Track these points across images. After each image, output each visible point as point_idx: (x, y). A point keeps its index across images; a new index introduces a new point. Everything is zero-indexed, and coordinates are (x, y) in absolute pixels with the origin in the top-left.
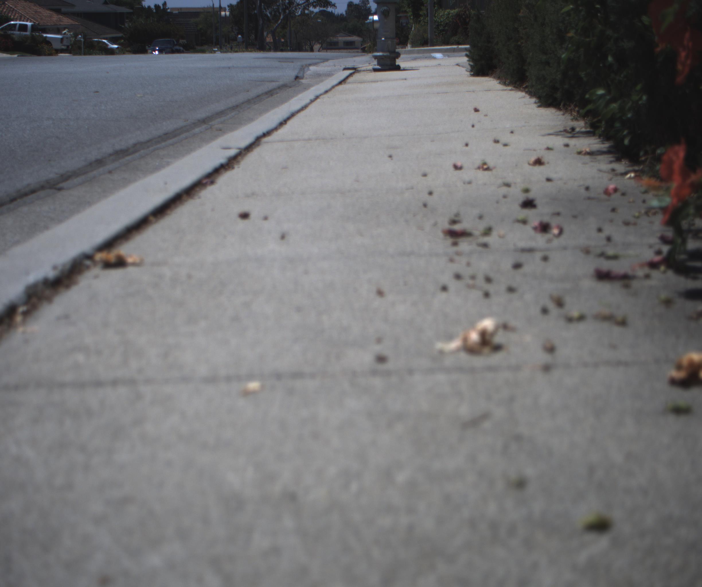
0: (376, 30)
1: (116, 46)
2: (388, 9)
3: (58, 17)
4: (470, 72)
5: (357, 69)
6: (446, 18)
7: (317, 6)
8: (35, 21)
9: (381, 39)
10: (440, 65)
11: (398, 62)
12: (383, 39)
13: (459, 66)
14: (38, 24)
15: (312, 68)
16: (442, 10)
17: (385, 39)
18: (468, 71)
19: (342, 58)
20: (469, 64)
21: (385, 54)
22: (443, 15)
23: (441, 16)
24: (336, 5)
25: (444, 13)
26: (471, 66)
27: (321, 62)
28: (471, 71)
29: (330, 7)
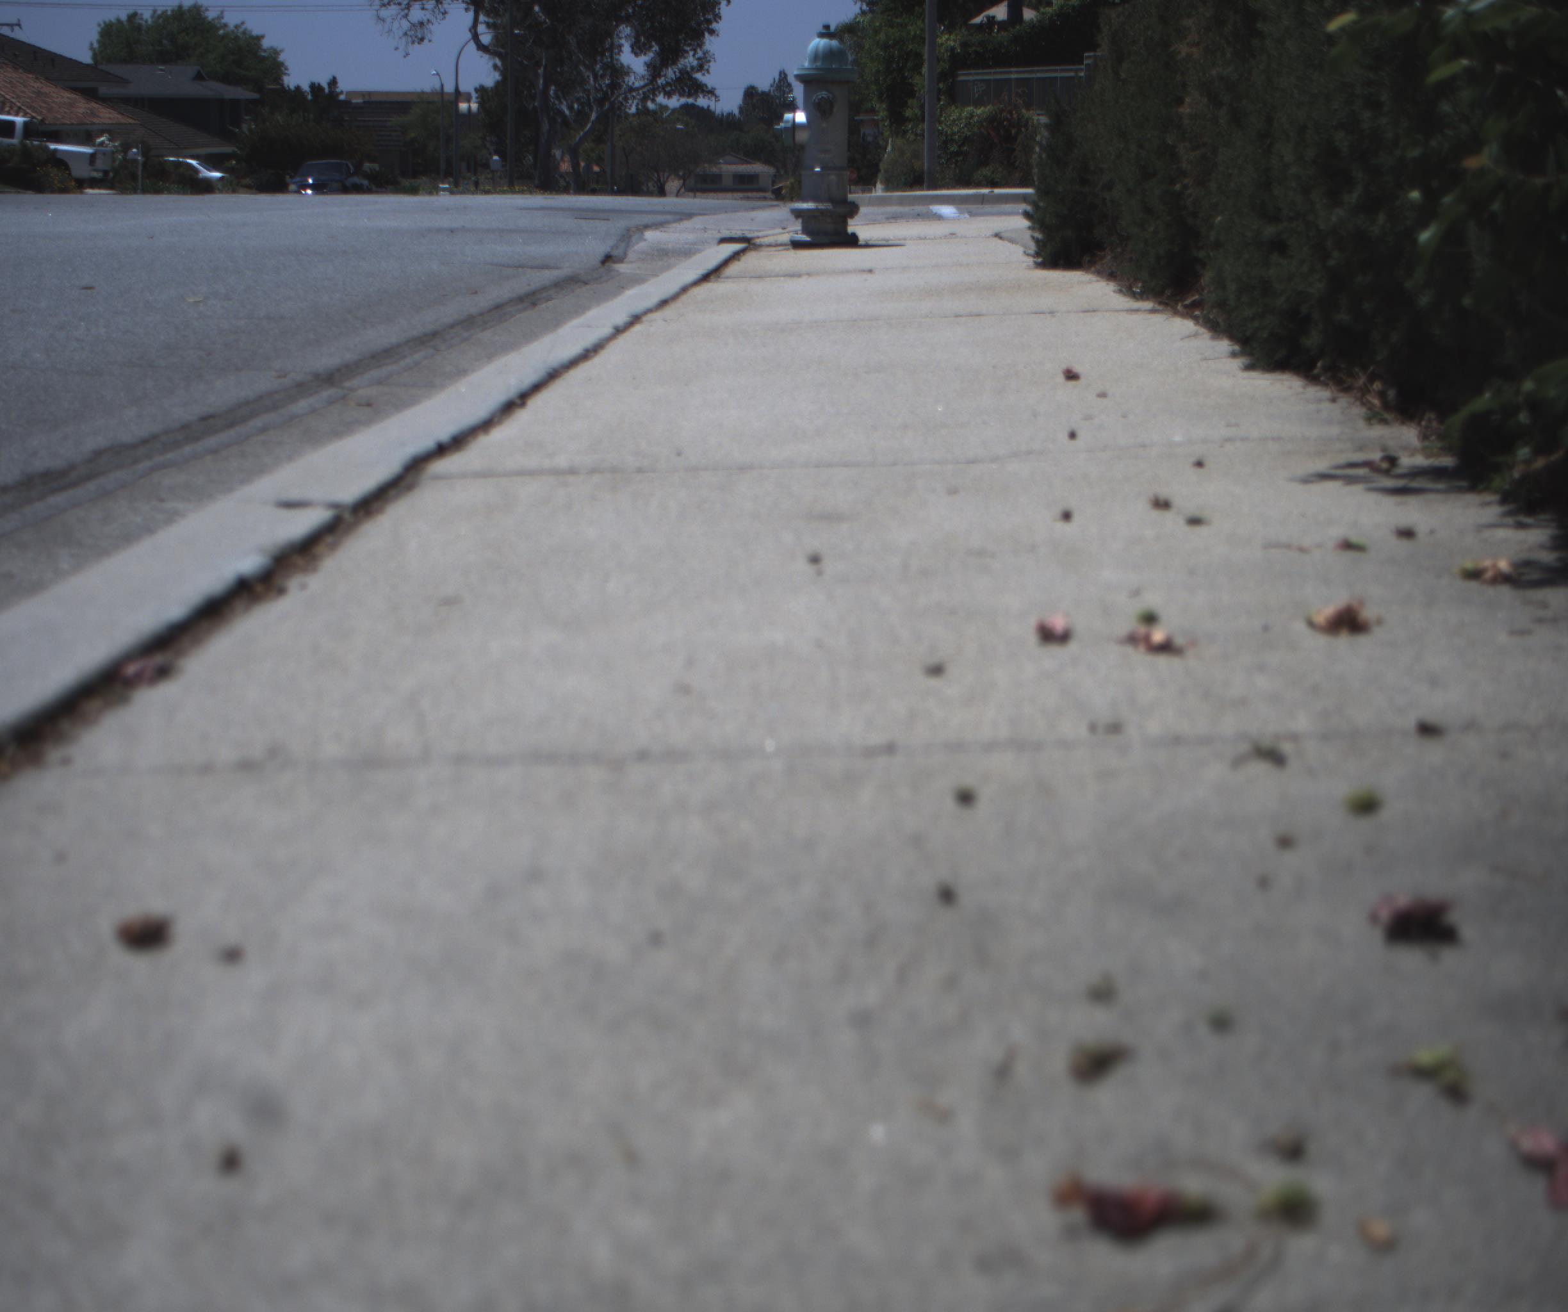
0: (802, 147)
1: (217, 175)
2: (831, 96)
3: (87, 106)
4: (1033, 256)
5: (753, 242)
6: (966, 126)
7: (674, 93)
8: (34, 114)
9: (813, 168)
10: (954, 236)
11: (854, 227)
12: (818, 169)
13: (1001, 238)
14: (42, 121)
15: (650, 235)
16: (957, 107)
17: (822, 168)
18: (1028, 255)
19: (726, 212)
20: (1033, 237)
21: (821, 206)
22: (958, 119)
23: (954, 120)
24: (717, 92)
25: (960, 114)
26: (1037, 241)
27: (675, 221)
28: (1037, 254)
29: (704, 97)
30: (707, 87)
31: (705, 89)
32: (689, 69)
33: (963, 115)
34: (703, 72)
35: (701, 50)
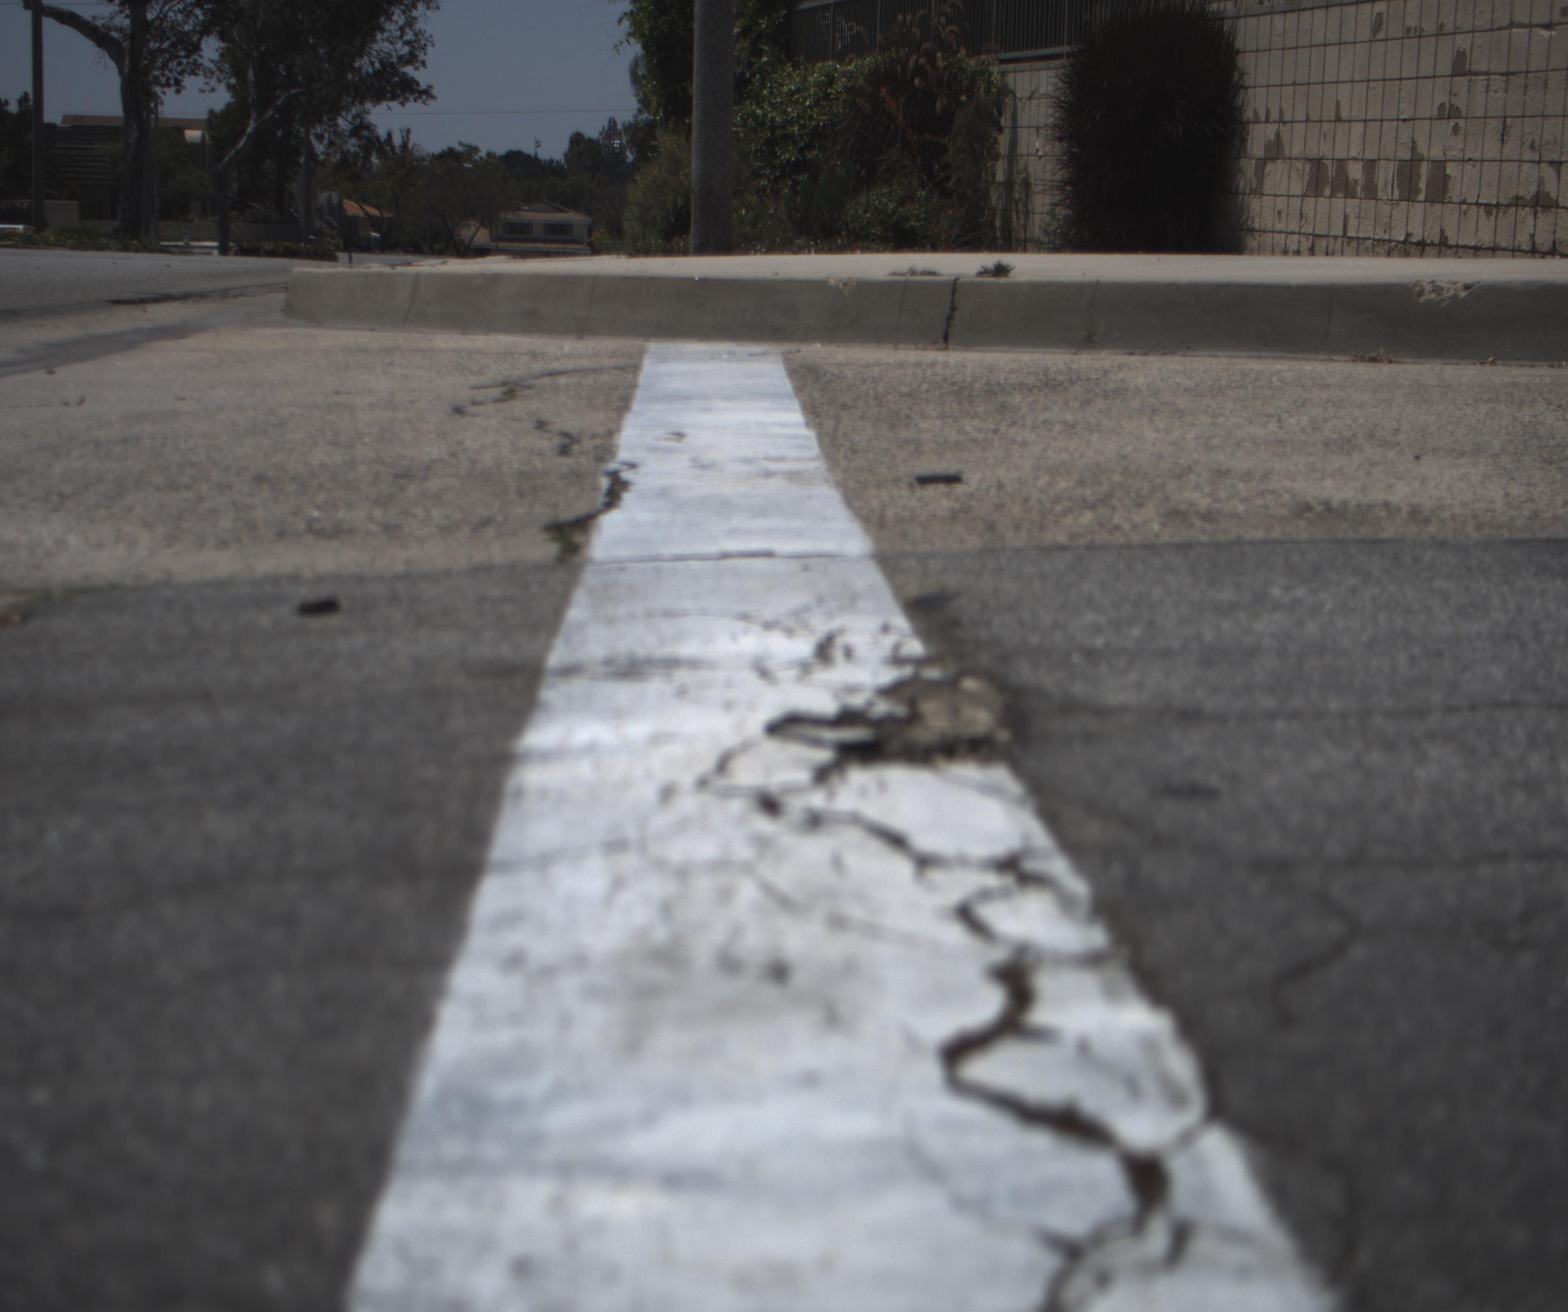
6: (817, 104)
16: (796, 66)
22: (798, 91)
23: (792, 93)
25: (805, 79)
30: (418, 84)
31: (415, 88)
32: (395, 60)
33: (811, 79)
34: (417, 65)
35: (411, 29)
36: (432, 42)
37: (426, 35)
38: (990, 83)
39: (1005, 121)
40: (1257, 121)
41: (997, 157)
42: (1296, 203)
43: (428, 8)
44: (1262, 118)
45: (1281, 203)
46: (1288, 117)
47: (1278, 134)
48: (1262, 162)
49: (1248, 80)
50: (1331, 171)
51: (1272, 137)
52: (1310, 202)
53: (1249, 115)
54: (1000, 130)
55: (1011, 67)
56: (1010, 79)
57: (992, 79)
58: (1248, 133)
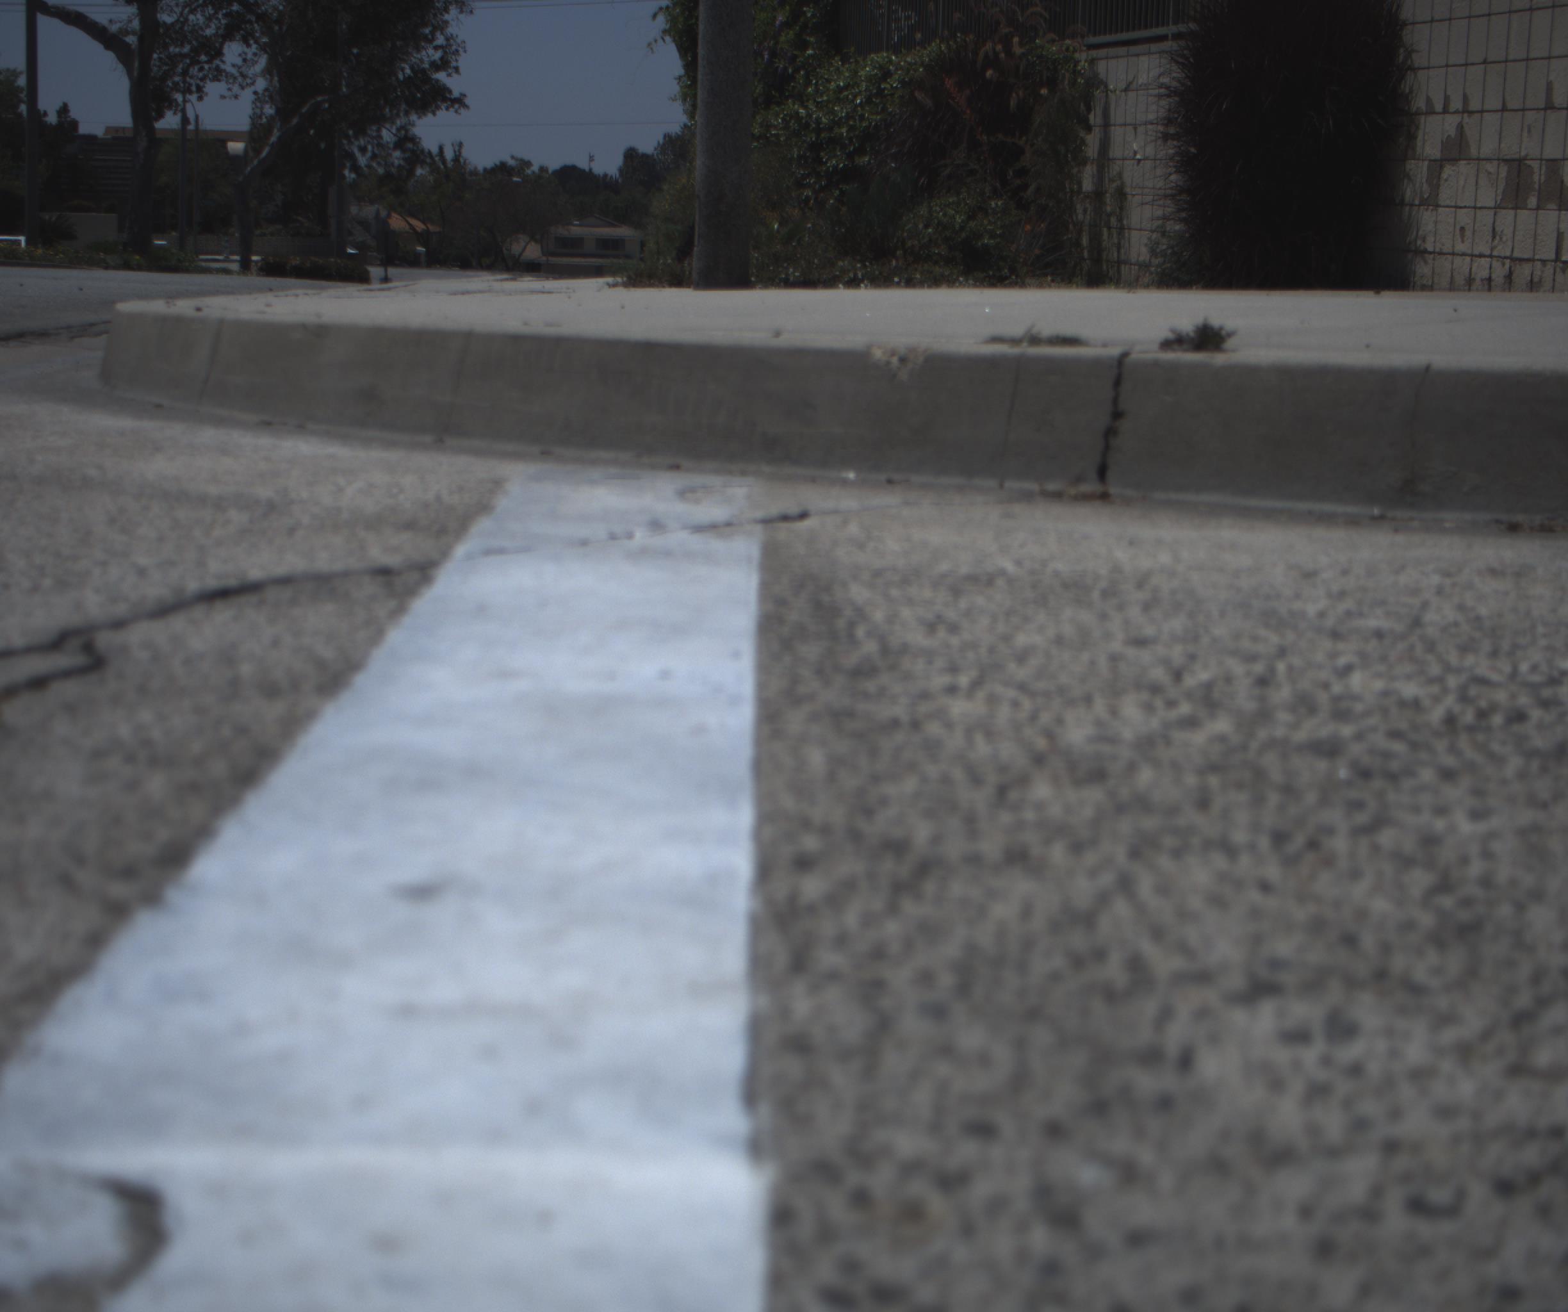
30: (450, 92)
31: (448, 95)
32: (426, 66)
34: (450, 71)
35: (442, 33)
36: (465, 47)
37: (459, 40)
38: (1075, 73)
39: (1095, 118)
40: (1431, 111)
41: (1084, 162)
42: (1486, 217)
43: (462, 12)
44: (1439, 107)
45: (1464, 217)
46: (1474, 105)
47: (1460, 127)
48: (1437, 166)
49: (1418, 60)
50: (1538, 175)
51: (1452, 132)
52: (1507, 216)
53: (1420, 103)
54: (1089, 129)
55: (1102, 52)
56: (1101, 67)
57: (1079, 68)
58: (1418, 128)
